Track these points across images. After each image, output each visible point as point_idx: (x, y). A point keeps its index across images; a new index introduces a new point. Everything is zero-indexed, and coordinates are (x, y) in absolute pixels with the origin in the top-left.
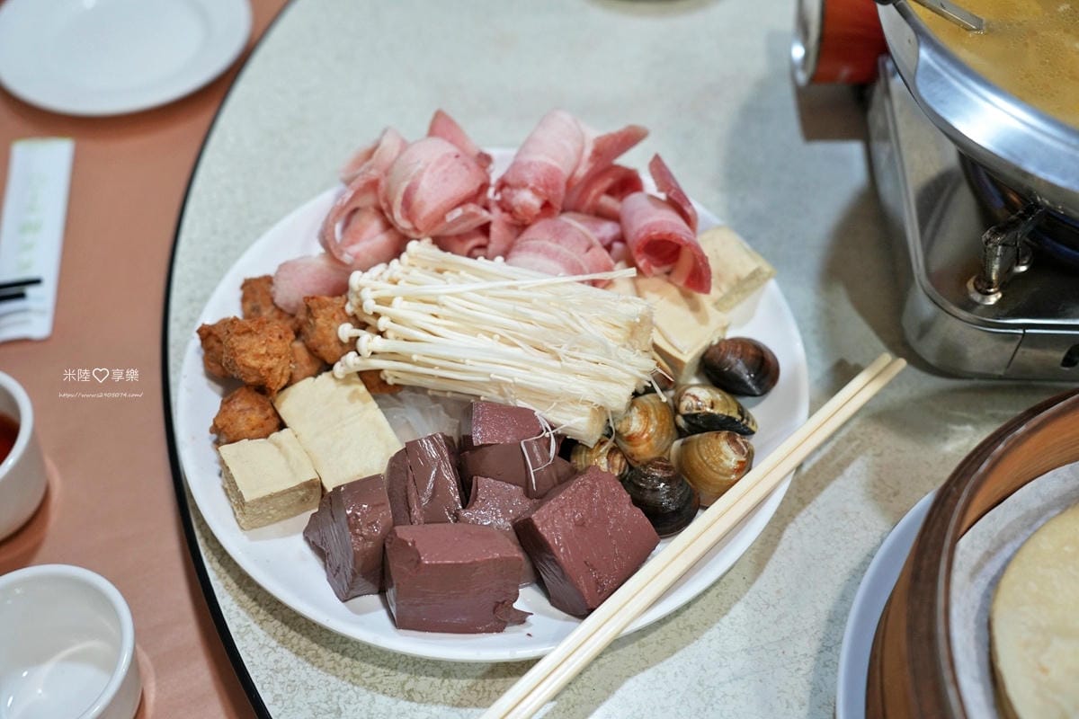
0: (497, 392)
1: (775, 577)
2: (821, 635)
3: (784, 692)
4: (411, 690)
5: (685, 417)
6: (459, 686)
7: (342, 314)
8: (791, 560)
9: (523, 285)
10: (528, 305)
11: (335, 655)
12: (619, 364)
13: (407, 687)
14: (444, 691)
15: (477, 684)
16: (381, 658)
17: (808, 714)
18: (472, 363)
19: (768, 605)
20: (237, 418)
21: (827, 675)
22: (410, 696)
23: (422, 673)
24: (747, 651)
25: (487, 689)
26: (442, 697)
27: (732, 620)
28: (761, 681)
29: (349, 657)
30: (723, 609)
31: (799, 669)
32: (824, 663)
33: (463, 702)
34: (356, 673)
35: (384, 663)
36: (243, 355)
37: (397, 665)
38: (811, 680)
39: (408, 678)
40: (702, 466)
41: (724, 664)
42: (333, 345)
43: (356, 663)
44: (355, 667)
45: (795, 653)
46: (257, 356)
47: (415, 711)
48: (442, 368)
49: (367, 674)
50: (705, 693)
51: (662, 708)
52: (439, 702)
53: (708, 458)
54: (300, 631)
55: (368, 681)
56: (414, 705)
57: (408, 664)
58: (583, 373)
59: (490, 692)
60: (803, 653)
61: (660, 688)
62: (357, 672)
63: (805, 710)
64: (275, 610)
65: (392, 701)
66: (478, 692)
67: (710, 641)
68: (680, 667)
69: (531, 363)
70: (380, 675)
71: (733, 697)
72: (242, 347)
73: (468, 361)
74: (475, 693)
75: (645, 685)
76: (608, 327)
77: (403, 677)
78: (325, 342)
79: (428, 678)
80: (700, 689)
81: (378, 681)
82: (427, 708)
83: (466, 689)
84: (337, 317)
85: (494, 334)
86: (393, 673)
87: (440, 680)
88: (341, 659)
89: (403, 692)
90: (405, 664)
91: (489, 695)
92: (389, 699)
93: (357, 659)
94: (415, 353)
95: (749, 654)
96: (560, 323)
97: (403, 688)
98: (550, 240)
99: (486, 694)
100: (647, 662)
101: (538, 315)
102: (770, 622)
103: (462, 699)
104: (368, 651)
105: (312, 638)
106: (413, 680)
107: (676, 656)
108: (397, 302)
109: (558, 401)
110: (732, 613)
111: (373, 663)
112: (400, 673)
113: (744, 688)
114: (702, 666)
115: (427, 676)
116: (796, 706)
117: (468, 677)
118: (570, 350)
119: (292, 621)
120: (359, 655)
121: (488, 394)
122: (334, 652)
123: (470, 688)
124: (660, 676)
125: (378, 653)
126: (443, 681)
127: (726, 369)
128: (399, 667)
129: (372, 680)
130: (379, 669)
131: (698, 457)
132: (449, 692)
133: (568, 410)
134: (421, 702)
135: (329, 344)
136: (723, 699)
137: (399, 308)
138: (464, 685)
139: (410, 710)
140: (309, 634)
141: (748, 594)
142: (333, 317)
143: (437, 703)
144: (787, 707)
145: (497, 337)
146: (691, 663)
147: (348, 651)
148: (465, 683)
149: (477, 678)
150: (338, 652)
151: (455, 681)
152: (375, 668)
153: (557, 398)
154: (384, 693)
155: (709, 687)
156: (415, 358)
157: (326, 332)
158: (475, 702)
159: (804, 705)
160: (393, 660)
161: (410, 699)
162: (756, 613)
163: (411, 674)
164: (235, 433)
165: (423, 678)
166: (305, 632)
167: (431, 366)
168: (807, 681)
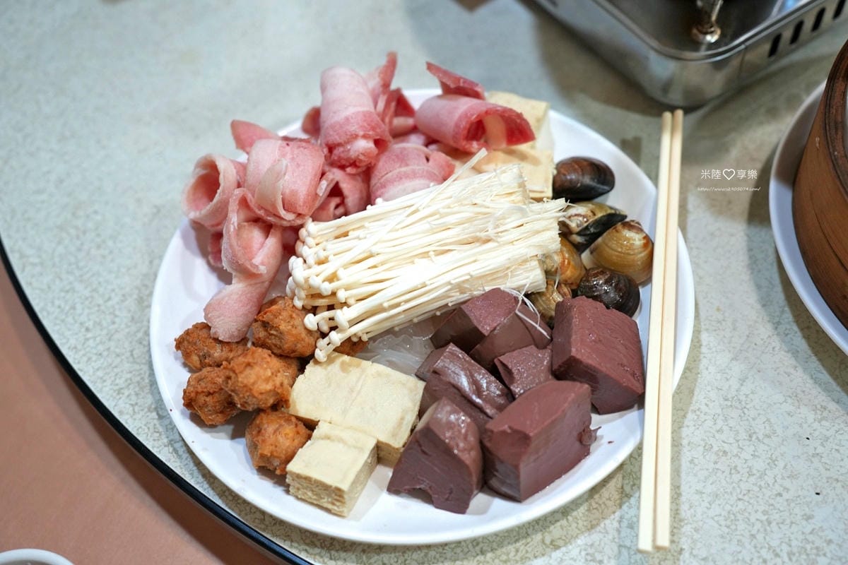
0: (458, 294)
1: (708, 302)
2: (766, 318)
3: (778, 368)
4: (552, 541)
5: (579, 234)
6: (581, 515)
7: (297, 311)
8: (708, 285)
9: (421, 206)
10: (437, 216)
11: (478, 558)
12: (537, 216)
13: (548, 541)
14: (574, 525)
15: (591, 505)
16: (512, 536)
17: (804, 371)
18: (431, 282)
19: (719, 322)
20: (277, 440)
21: (792, 340)
22: (554, 545)
23: (548, 524)
24: (735, 359)
25: (601, 502)
26: (577, 530)
27: (708, 347)
28: (759, 371)
29: (489, 552)
30: (696, 344)
31: (774, 348)
32: (784, 333)
33: (593, 523)
34: (504, 559)
35: (516, 538)
36: (256, 386)
37: (526, 533)
38: (787, 350)
39: (542, 534)
40: (620, 257)
41: (729, 377)
42: (307, 338)
43: (498, 552)
44: (500, 556)
45: (762, 339)
46: (267, 380)
47: (567, 553)
48: (407, 301)
49: (512, 554)
50: (734, 403)
51: (718, 431)
52: (578, 534)
53: (622, 248)
54: (438, 561)
55: (517, 558)
56: (563, 549)
57: (533, 526)
58: (516, 239)
59: (604, 503)
60: (767, 336)
61: (705, 420)
62: (504, 557)
63: (800, 370)
64: (406, 560)
65: (546, 559)
66: (596, 508)
67: (707, 369)
68: (705, 398)
69: (474, 255)
70: (522, 548)
71: (752, 393)
72: (252, 381)
73: (428, 283)
74: (595, 511)
75: (695, 426)
76: (507, 197)
77: (539, 537)
78: (299, 340)
79: (556, 525)
80: (729, 403)
81: (524, 552)
82: (574, 545)
83: (587, 513)
84: (294, 315)
85: (429, 252)
86: (529, 540)
87: (565, 520)
88: (485, 558)
89: (548, 547)
90: (531, 528)
91: (605, 505)
92: (543, 559)
93: (496, 550)
94: (384, 302)
95: (737, 360)
96: (472, 215)
97: (545, 544)
98: (400, 167)
99: (603, 505)
100: (682, 410)
101: (451, 219)
102: (731, 332)
103: (591, 522)
104: (498, 538)
105: (450, 559)
106: (546, 534)
107: (696, 393)
108: (341, 273)
109: (510, 270)
110: (704, 343)
111: (509, 543)
112: (534, 537)
113: (753, 383)
114: (717, 388)
115: (553, 524)
116: (792, 371)
117: (581, 504)
118: (495, 228)
119: (426, 559)
120: (495, 545)
121: (454, 299)
122: (475, 557)
123: (589, 510)
124: (698, 413)
125: (506, 534)
126: (567, 520)
127: (579, 185)
128: (529, 533)
129: (520, 554)
130: (518, 544)
131: (613, 252)
132: (578, 524)
133: (521, 272)
134: (565, 544)
135: (303, 340)
136: (749, 399)
137: (346, 277)
138: (583, 511)
139: (564, 554)
140: (446, 559)
141: (702, 324)
142: (291, 317)
143: (577, 537)
144: (789, 376)
145: (431, 253)
146: (709, 391)
147: (484, 548)
148: (582, 509)
149: (587, 501)
150: (478, 555)
151: (575, 513)
152: (514, 545)
153: (508, 268)
154: (536, 557)
155: (733, 398)
156: (386, 305)
157: (294, 332)
158: (601, 516)
159: (796, 367)
160: (521, 531)
161: (557, 548)
162: (717, 332)
163: (541, 531)
164: (284, 452)
165: (552, 528)
166: (442, 559)
167: (398, 305)
168: (785, 352)
